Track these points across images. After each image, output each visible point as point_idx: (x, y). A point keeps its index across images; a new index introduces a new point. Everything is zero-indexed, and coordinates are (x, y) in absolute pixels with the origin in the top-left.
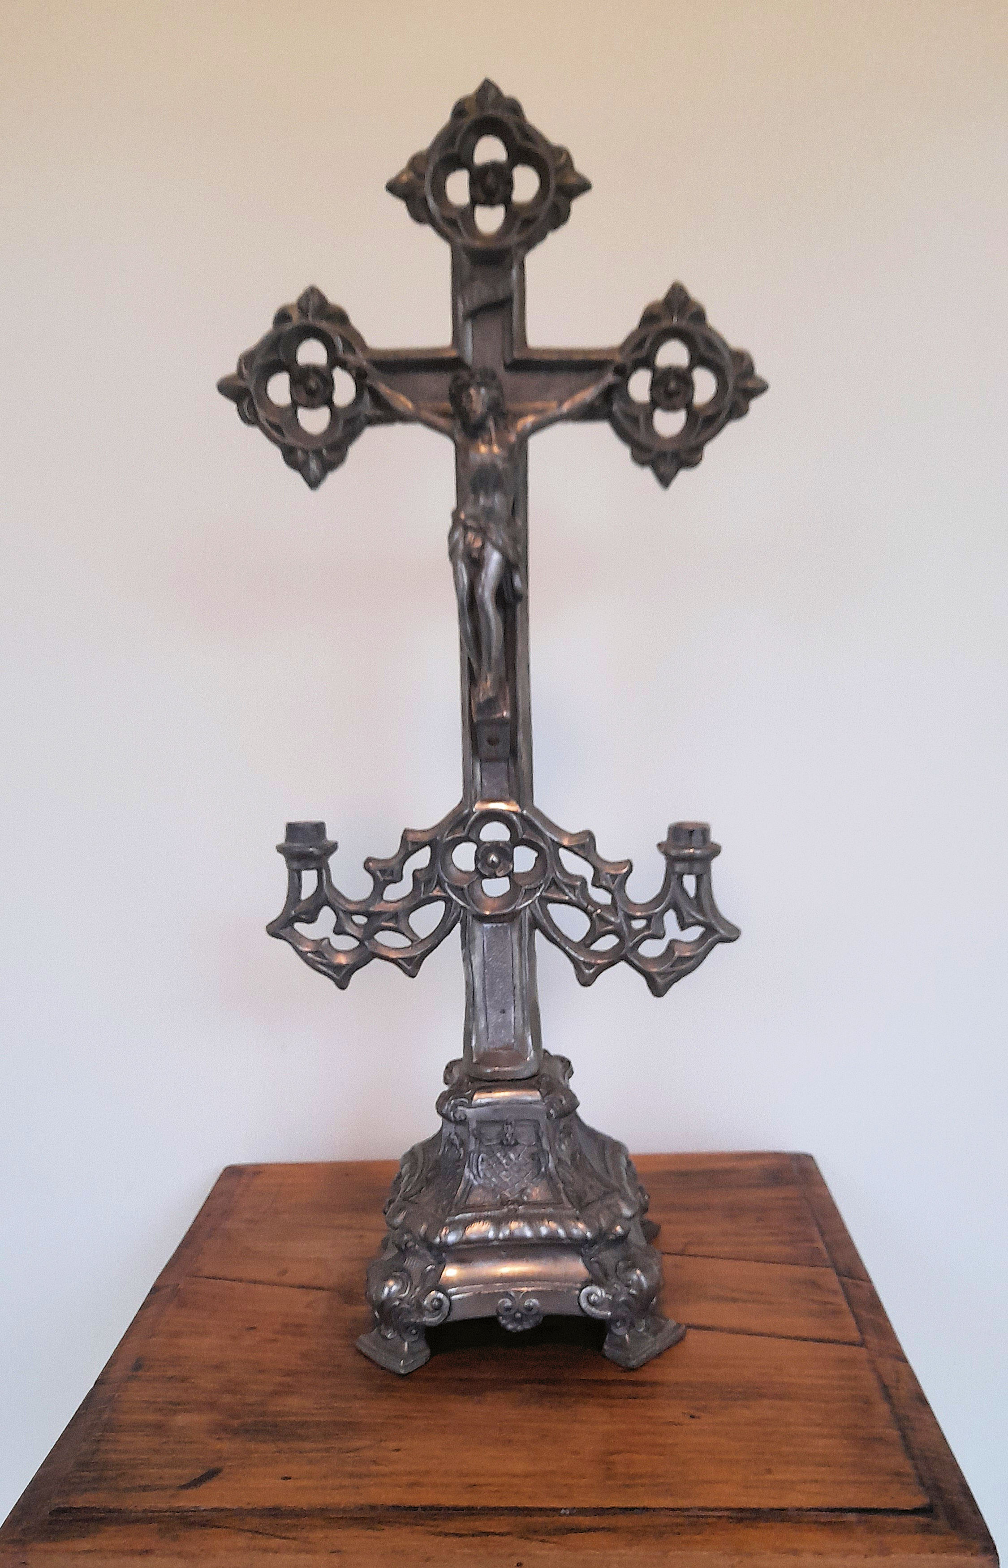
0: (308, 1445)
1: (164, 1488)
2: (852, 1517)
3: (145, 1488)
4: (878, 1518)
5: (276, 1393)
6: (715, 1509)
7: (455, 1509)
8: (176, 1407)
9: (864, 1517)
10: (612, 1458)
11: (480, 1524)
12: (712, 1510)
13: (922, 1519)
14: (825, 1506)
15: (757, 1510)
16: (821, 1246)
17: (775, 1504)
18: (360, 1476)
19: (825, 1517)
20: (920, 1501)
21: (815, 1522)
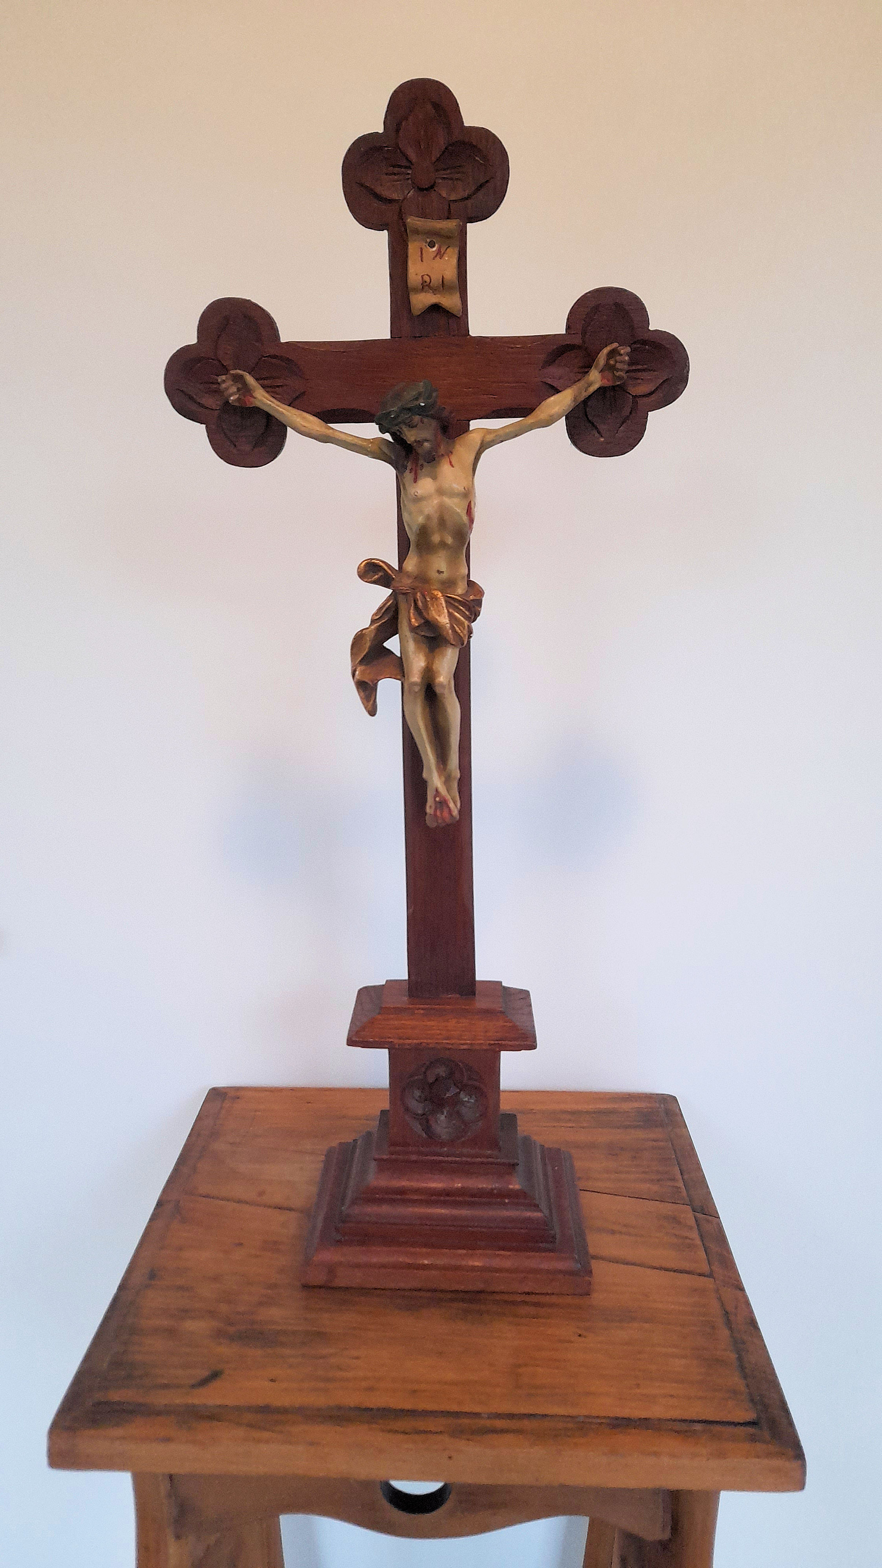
0: (287, 1351)
1: (178, 1386)
2: (698, 1427)
3: (166, 1386)
4: (718, 1428)
5: (260, 1304)
6: (598, 1417)
7: (402, 1411)
8: (185, 1313)
9: (708, 1427)
10: (521, 1370)
11: (421, 1424)
12: (594, 1417)
13: (751, 1430)
14: (679, 1417)
15: (629, 1419)
16: (681, 1184)
17: (644, 1414)
18: (328, 1380)
19: (679, 1426)
20: (751, 1416)
21: (671, 1430)
